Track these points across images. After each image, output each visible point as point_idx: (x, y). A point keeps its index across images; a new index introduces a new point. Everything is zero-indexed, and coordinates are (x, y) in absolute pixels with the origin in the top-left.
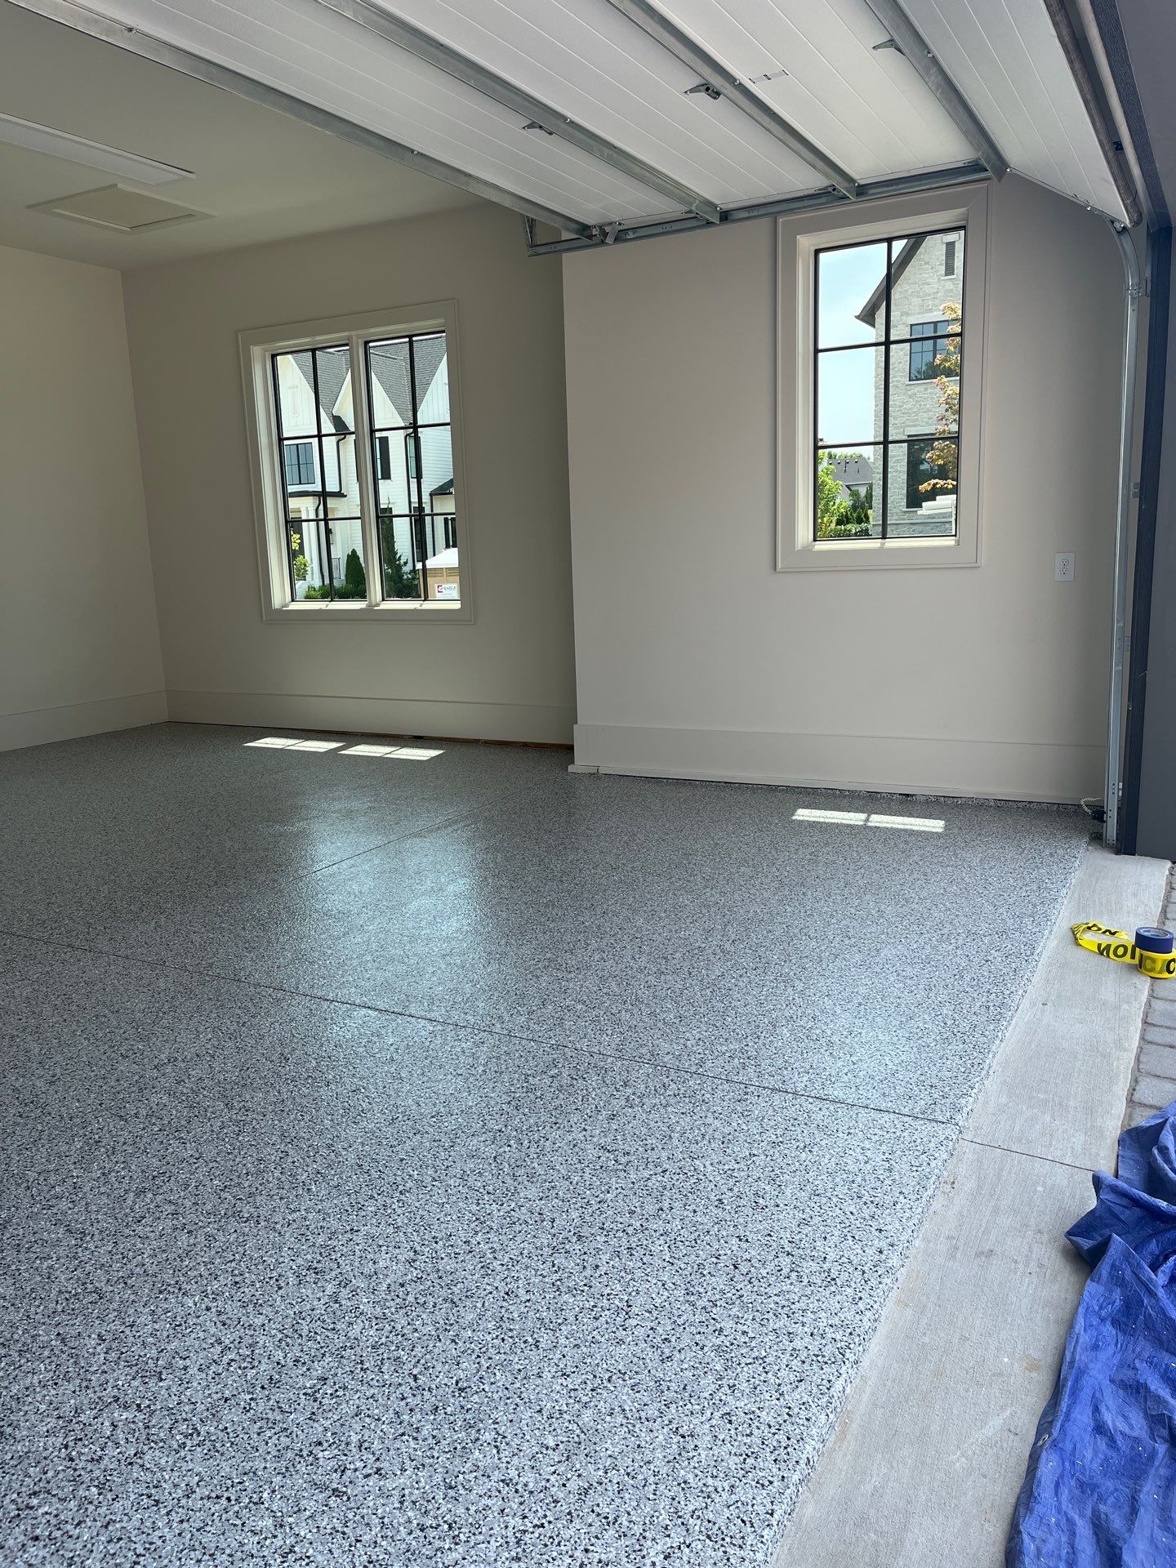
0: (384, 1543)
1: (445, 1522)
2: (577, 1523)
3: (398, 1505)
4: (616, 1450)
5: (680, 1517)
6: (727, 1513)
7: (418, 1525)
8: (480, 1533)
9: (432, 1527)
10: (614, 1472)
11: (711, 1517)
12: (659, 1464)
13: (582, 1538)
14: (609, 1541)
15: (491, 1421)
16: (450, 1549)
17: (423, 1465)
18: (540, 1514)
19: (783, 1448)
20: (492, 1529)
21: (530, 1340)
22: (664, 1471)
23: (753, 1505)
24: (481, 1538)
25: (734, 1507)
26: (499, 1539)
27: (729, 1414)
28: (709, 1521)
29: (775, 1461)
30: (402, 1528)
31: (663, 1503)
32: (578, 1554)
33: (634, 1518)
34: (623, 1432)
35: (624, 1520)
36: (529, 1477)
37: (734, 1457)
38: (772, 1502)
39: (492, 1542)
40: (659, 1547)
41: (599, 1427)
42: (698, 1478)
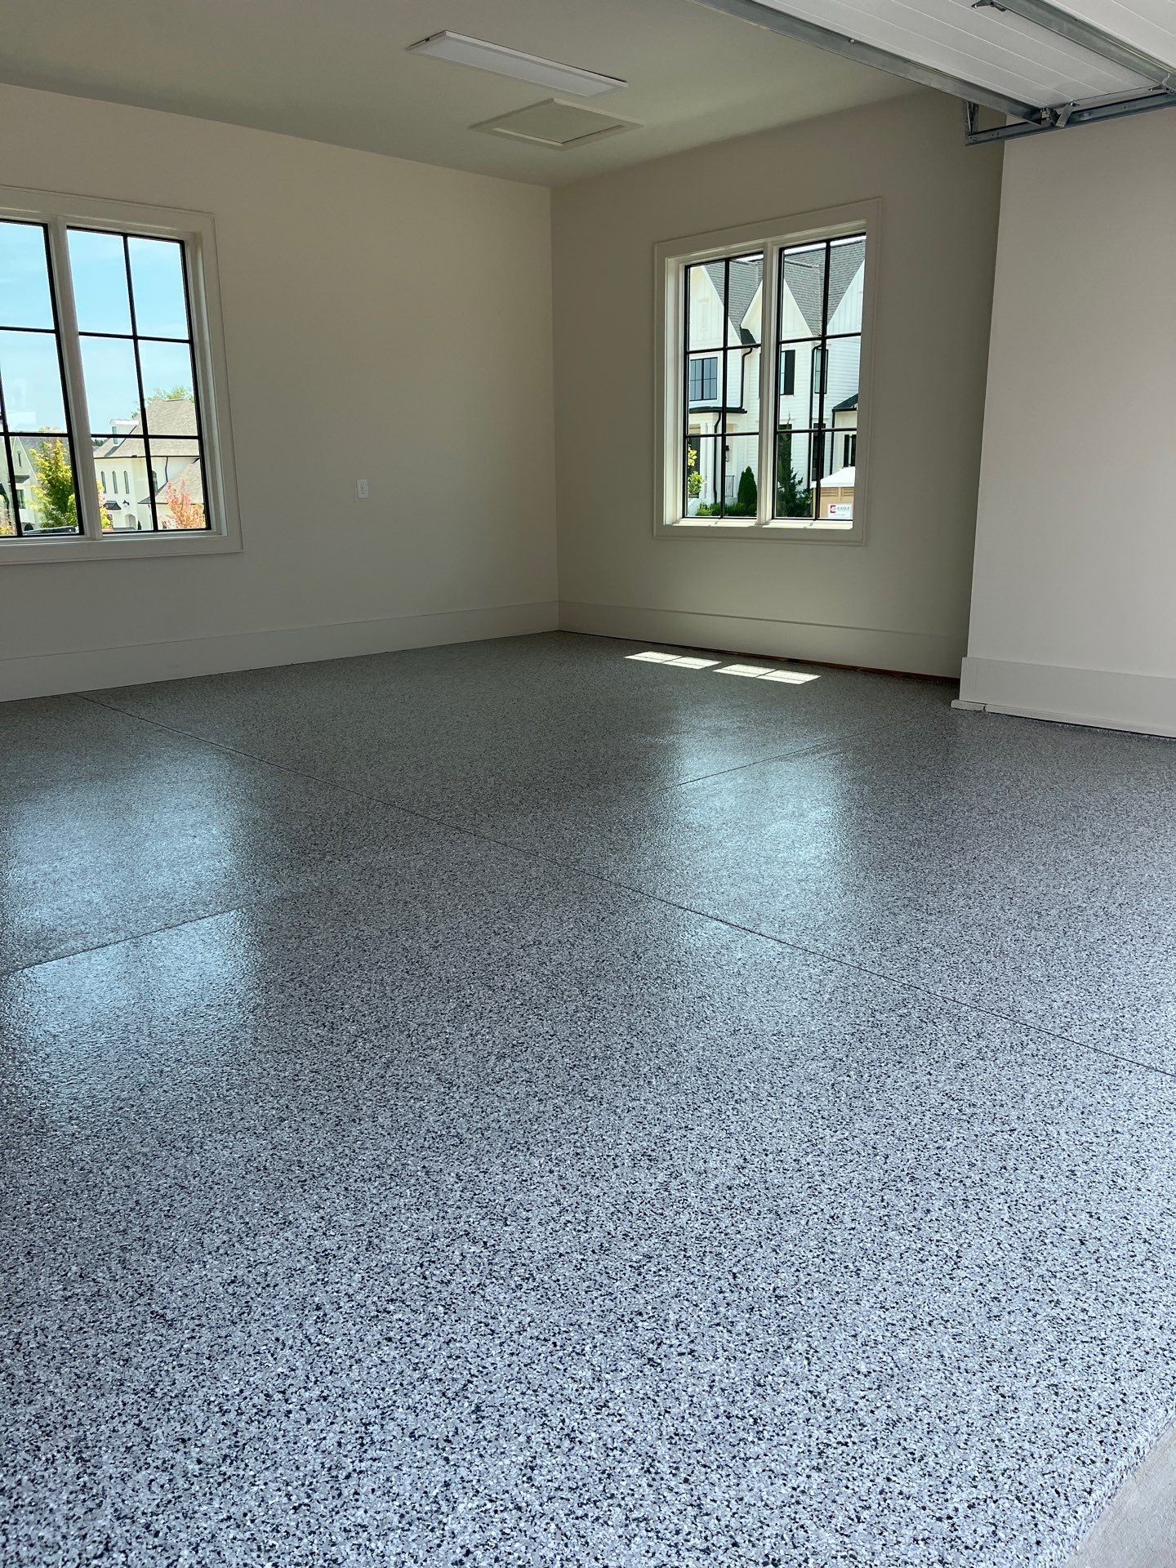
0: (691, 1420)
1: (751, 1416)
2: (882, 1451)
3: (708, 1389)
4: (930, 1391)
5: (990, 1472)
6: (1041, 1480)
7: (725, 1411)
8: (784, 1435)
9: (737, 1417)
10: (925, 1412)
11: (1023, 1479)
12: (974, 1416)
13: (885, 1466)
14: (913, 1476)
15: (804, 1333)
16: (753, 1442)
17: (734, 1357)
18: (846, 1432)
19: (1111, 1432)
20: (795, 1434)
21: (851, 1266)
22: (979, 1424)
23: (1070, 1479)
24: (784, 1440)
25: (1049, 1476)
26: (801, 1445)
27: (1056, 1386)
28: (1020, 1484)
29: (1101, 1442)
30: (709, 1411)
31: (974, 1456)
32: (878, 1480)
33: (941, 1461)
34: (939, 1377)
35: (931, 1460)
36: (837, 1395)
37: (1057, 1429)
38: (1092, 1482)
39: (795, 1446)
40: (964, 1496)
41: (914, 1366)
42: (1014, 1440)
